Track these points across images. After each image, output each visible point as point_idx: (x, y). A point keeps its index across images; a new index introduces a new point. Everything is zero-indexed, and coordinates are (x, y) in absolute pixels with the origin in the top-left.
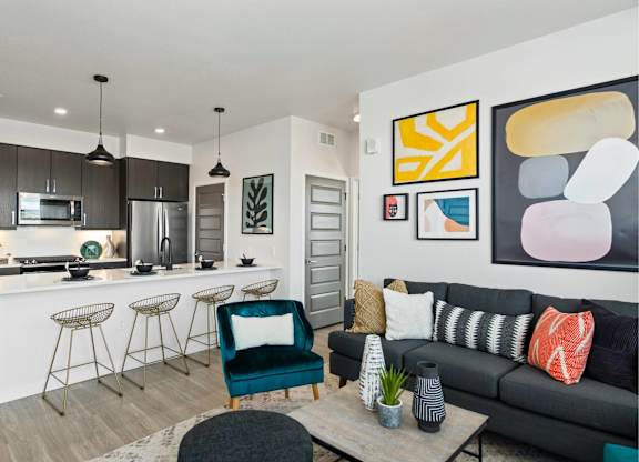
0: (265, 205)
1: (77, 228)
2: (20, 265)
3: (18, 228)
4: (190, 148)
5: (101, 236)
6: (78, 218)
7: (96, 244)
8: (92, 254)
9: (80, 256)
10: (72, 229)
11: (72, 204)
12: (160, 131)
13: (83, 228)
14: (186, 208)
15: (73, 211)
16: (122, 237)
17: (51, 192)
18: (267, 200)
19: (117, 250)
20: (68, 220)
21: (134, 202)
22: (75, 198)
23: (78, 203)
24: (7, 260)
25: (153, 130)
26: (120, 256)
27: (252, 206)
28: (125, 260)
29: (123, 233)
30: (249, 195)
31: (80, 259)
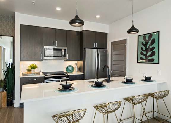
0: (154, 48)
1: (64, 60)
2: (43, 76)
3: (43, 60)
4: (108, 25)
5: (73, 63)
6: (65, 56)
7: (72, 66)
8: (70, 71)
9: (66, 72)
10: (63, 61)
11: (63, 50)
12: (98, 17)
13: (67, 60)
14: (107, 51)
15: (63, 53)
16: (81, 64)
17: (55, 46)
18: (155, 45)
19: (80, 69)
20: (62, 57)
21: (86, 49)
22: (64, 48)
23: (65, 50)
24: (39, 73)
25: (96, 16)
26: (81, 72)
27: (144, 49)
28: (83, 74)
29: (82, 62)
30: (142, 43)
31: (66, 73)
